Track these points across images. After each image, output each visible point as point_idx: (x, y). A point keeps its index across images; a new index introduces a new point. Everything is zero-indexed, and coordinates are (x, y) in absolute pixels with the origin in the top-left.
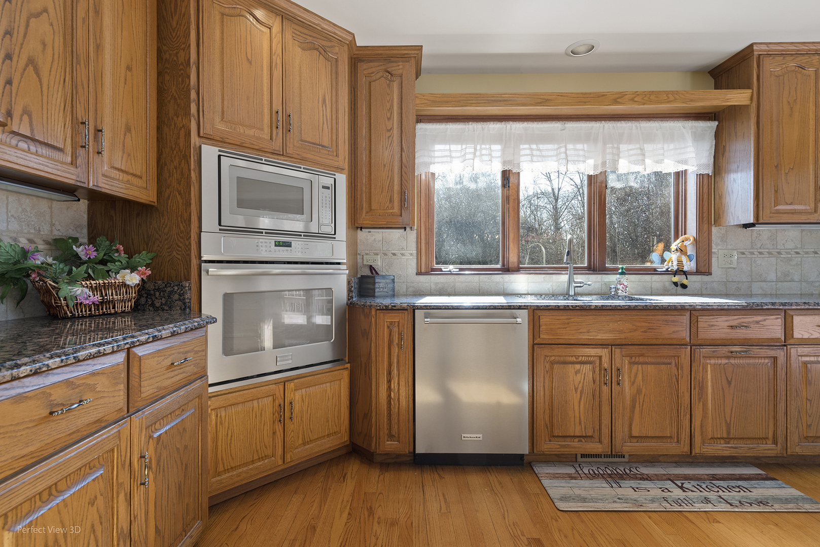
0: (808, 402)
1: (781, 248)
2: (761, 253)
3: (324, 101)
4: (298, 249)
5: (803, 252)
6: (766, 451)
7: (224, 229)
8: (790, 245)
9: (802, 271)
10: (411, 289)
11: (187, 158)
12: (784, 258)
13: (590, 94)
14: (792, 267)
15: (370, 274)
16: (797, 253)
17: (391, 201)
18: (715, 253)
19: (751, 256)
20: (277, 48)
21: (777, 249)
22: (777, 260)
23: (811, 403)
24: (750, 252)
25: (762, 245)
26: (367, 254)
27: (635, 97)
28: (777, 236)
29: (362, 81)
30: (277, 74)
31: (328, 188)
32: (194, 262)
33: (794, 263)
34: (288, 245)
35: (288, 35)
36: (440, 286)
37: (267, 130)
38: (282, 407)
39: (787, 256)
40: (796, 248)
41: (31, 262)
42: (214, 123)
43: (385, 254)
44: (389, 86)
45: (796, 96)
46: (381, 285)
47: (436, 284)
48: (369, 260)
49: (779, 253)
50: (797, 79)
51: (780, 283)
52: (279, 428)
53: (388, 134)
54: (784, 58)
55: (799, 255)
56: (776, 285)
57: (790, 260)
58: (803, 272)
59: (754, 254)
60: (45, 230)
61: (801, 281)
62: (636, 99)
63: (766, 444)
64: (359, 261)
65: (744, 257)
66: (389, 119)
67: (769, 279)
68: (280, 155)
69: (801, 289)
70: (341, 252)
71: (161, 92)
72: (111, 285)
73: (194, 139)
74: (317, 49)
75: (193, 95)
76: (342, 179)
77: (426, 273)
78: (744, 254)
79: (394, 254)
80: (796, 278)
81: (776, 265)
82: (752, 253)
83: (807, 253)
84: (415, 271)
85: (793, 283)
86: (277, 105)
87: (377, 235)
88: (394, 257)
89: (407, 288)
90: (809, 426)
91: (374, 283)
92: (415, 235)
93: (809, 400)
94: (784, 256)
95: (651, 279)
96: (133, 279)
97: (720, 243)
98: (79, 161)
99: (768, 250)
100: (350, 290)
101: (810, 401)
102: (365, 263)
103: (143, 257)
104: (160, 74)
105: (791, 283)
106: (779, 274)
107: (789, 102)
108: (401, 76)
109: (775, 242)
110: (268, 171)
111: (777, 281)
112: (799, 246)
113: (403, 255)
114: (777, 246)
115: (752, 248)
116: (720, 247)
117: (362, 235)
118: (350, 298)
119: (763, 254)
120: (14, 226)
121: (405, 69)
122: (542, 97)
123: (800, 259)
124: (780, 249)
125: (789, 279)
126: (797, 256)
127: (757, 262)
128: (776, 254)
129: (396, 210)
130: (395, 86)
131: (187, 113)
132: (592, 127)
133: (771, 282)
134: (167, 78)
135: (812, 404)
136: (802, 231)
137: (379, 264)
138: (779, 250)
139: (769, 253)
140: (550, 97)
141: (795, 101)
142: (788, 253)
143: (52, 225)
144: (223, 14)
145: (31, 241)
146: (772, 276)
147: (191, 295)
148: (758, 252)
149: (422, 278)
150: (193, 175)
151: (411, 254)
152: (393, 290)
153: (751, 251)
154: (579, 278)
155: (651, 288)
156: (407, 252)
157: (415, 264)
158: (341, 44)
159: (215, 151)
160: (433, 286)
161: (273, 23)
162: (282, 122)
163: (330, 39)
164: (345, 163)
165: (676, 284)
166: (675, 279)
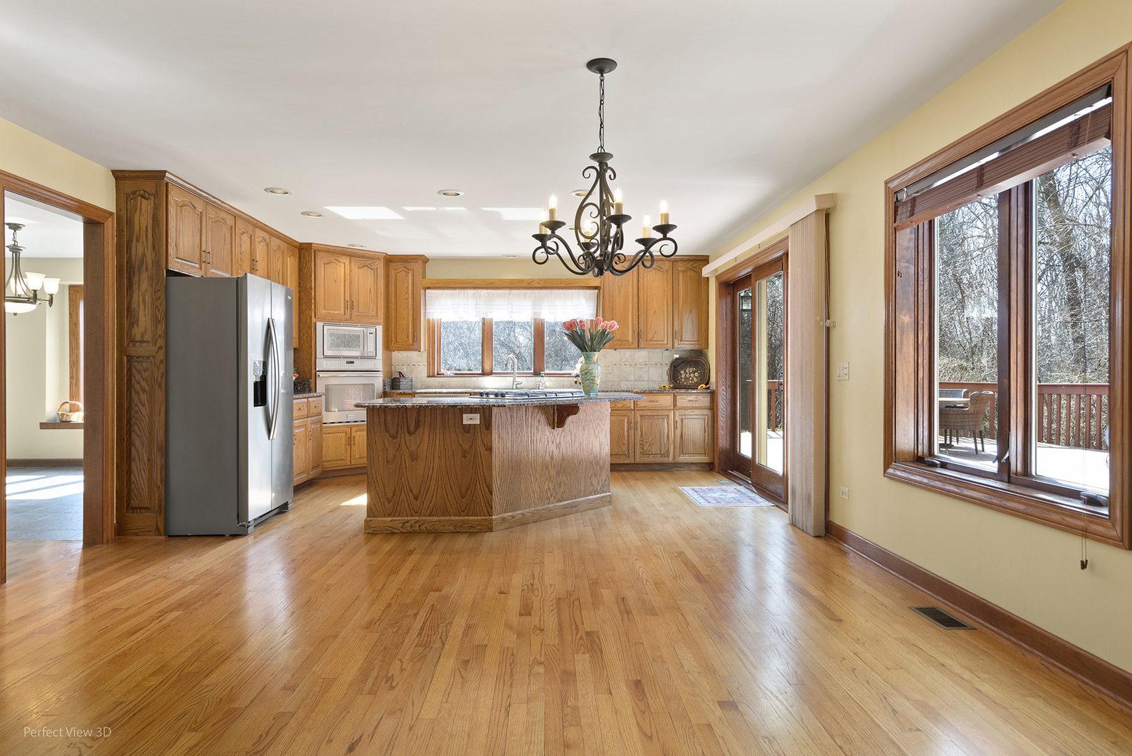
2: (625, 365)
3: (370, 290)
4: (358, 365)
7: (326, 357)
8: (642, 360)
10: (421, 385)
11: (310, 328)
12: (639, 368)
15: (399, 377)
16: (646, 365)
17: (408, 337)
20: (348, 271)
22: (634, 368)
24: (619, 364)
26: (397, 365)
29: (392, 272)
30: (347, 283)
31: (373, 334)
32: (313, 371)
33: (644, 370)
34: (353, 362)
35: (353, 264)
36: (441, 383)
37: (343, 310)
38: (350, 438)
42: (321, 311)
43: (409, 365)
44: (406, 275)
47: (439, 383)
48: (399, 369)
49: (636, 365)
52: (348, 448)
57: (642, 368)
61: (648, 381)
64: (393, 369)
65: (616, 367)
66: (407, 293)
68: (350, 321)
70: (378, 364)
73: (313, 320)
74: (366, 266)
75: (313, 301)
76: (380, 329)
77: (433, 376)
78: (616, 365)
79: (414, 365)
80: (646, 379)
81: (634, 372)
82: (621, 365)
83: (651, 365)
84: (426, 375)
86: (348, 298)
87: (404, 354)
88: (414, 367)
89: (419, 383)
91: (400, 382)
92: (425, 355)
94: (638, 366)
95: (564, 380)
97: (602, 359)
100: (384, 385)
102: (396, 370)
106: (636, 377)
108: (413, 270)
109: (634, 358)
111: (635, 381)
113: (419, 365)
115: (621, 362)
116: (602, 361)
117: (395, 354)
118: (384, 389)
121: (417, 267)
123: (647, 368)
124: (636, 363)
125: (641, 379)
127: (623, 370)
128: (634, 365)
129: (410, 342)
130: (410, 275)
131: (311, 309)
133: (631, 381)
134: (302, 294)
136: (650, 352)
137: (405, 371)
139: (630, 364)
142: (641, 365)
144: (325, 264)
146: (632, 378)
147: (312, 385)
149: (431, 379)
150: (313, 335)
151: (424, 365)
152: (412, 386)
154: (518, 379)
156: (421, 364)
157: (426, 372)
158: (379, 259)
159: (322, 324)
160: (437, 384)
161: (346, 260)
162: (350, 305)
163: (373, 259)
164: (382, 321)
165: (576, 382)
166: (575, 379)
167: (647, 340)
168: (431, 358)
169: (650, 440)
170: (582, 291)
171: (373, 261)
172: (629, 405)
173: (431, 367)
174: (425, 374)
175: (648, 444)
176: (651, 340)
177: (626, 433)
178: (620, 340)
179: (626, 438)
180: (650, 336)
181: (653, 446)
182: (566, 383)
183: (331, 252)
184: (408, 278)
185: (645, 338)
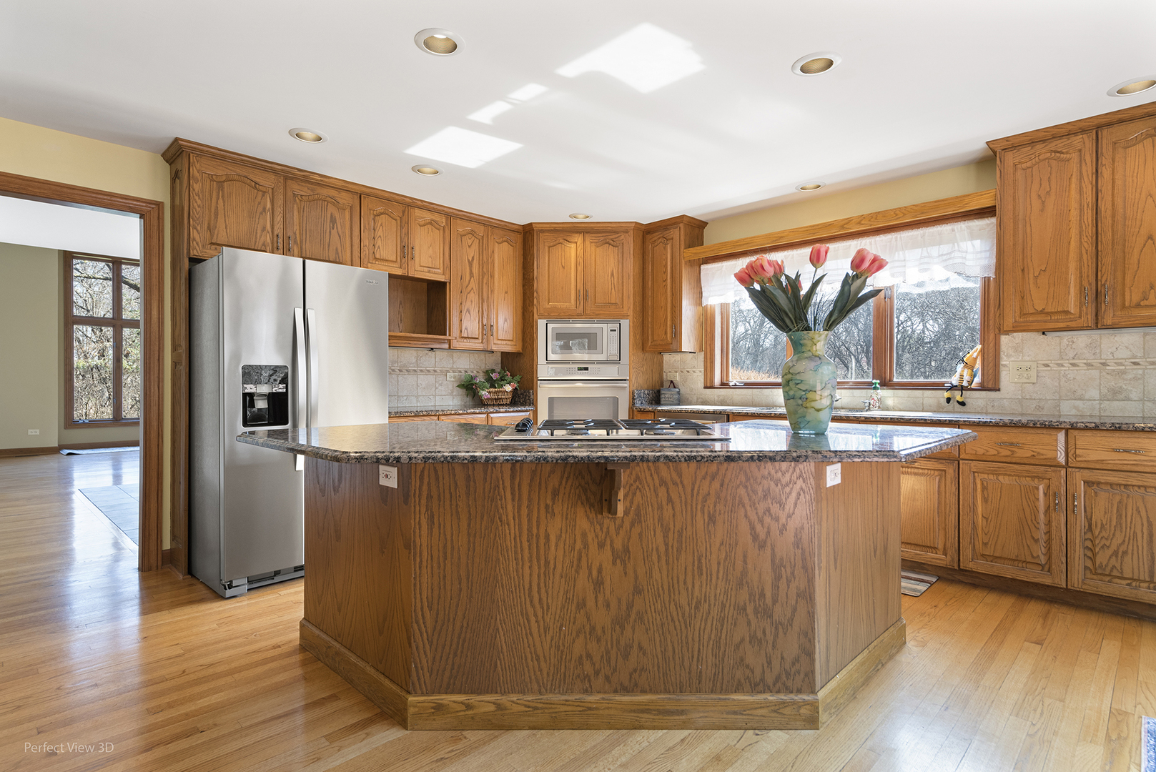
0: (985, 520)
1: (1108, 358)
2: (1073, 365)
3: (612, 275)
5: (1147, 362)
6: (934, 560)
7: (549, 362)
8: (1123, 354)
9: (1144, 387)
10: (699, 400)
11: (532, 327)
12: (1114, 370)
13: (818, 225)
14: (1125, 382)
16: (1135, 363)
17: (666, 333)
18: (1005, 366)
19: (1059, 368)
20: (581, 253)
21: (1101, 359)
22: (1101, 372)
23: (987, 521)
24: (1057, 364)
25: (1077, 354)
26: (670, 372)
27: (861, 220)
28: (1101, 343)
29: (649, 246)
31: (615, 330)
32: (534, 380)
33: (1130, 376)
34: (586, 369)
35: (587, 243)
36: (721, 398)
37: (574, 302)
39: (1117, 368)
40: (1135, 357)
41: (475, 381)
42: (543, 305)
43: (682, 372)
44: (664, 248)
45: (1050, 187)
46: (667, 396)
47: (719, 396)
48: (670, 376)
49: (1104, 364)
50: (1051, 168)
51: (1107, 402)
53: (665, 283)
54: (1033, 147)
55: (1138, 367)
56: (1100, 404)
57: (1124, 372)
58: (1146, 388)
59: (1063, 366)
60: (483, 367)
61: (1142, 400)
62: (862, 222)
63: (937, 553)
64: (665, 377)
65: (1049, 370)
66: (664, 272)
67: (1087, 397)
68: (584, 315)
69: (1143, 411)
70: (624, 371)
71: (524, 294)
72: (501, 391)
73: (535, 317)
74: (608, 243)
75: (535, 294)
76: (626, 323)
77: (712, 387)
78: (1049, 366)
79: (688, 372)
80: (1135, 396)
81: (1100, 380)
82: (1061, 365)
84: (703, 385)
85: (1129, 402)
86: (580, 286)
88: (689, 374)
89: (697, 399)
90: (985, 544)
92: (703, 355)
93: (985, 517)
94: (1113, 368)
95: (923, 394)
96: (508, 388)
97: (1013, 354)
98: (484, 341)
99: (1085, 361)
100: (633, 398)
101: (987, 519)
102: (668, 379)
103: (518, 378)
104: (524, 286)
105: (1126, 402)
106: (1105, 391)
107: (1039, 196)
109: (1098, 351)
110: (579, 326)
111: (1101, 400)
112: (1139, 355)
113: (694, 372)
114: (1101, 356)
115: (1061, 359)
116: (1013, 359)
117: (667, 357)
118: (633, 403)
119: (1078, 366)
120: (472, 366)
122: (776, 235)
123: (1140, 372)
124: (1106, 360)
125: (1122, 397)
126: (1136, 367)
127: (1069, 376)
128: (1099, 365)
130: (669, 247)
131: (533, 305)
132: (850, 245)
133: (1091, 400)
135: (989, 522)
136: (1145, 335)
137: (678, 379)
138: (1104, 361)
139: (1088, 365)
140: (783, 235)
141: (1048, 193)
142: (1119, 364)
143: (486, 364)
145: (478, 372)
146: (1094, 393)
147: (533, 397)
148: (1071, 364)
149: (708, 391)
151: (700, 371)
152: (679, 400)
153: (1059, 362)
155: (923, 404)
156: (697, 370)
157: (702, 380)
158: (626, 231)
159: (544, 321)
160: (716, 398)
161: (579, 239)
162: (584, 296)
163: (617, 233)
164: (631, 313)
165: (948, 400)
166: (947, 395)
167: (1123, 307)
168: (709, 361)
169: (1115, 542)
170: (962, 227)
171: (617, 236)
172: (1050, 455)
173: (709, 374)
174: (701, 384)
175: (1109, 552)
176: (1138, 306)
177: (1042, 516)
178: (1042, 312)
179: (1043, 527)
180: (1133, 296)
181: (1127, 559)
182: (927, 402)
183: (557, 230)
184: (667, 252)
185: (1119, 301)
